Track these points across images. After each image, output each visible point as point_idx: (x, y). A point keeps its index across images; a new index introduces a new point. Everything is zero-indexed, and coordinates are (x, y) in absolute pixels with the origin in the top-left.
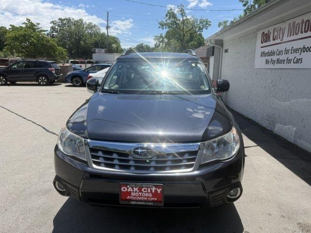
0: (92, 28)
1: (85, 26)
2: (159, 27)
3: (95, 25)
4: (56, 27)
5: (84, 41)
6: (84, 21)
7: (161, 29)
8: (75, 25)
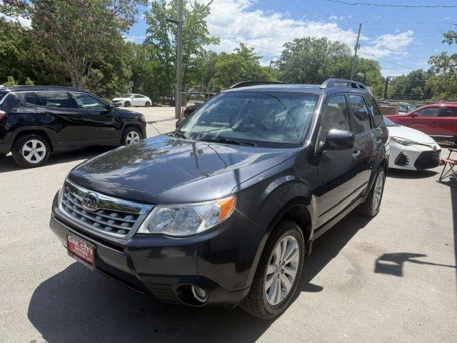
0: (337, 49)
1: (329, 46)
2: (444, 42)
3: (343, 45)
4: (290, 51)
5: (324, 69)
6: (328, 40)
7: (446, 44)
8: (314, 46)
